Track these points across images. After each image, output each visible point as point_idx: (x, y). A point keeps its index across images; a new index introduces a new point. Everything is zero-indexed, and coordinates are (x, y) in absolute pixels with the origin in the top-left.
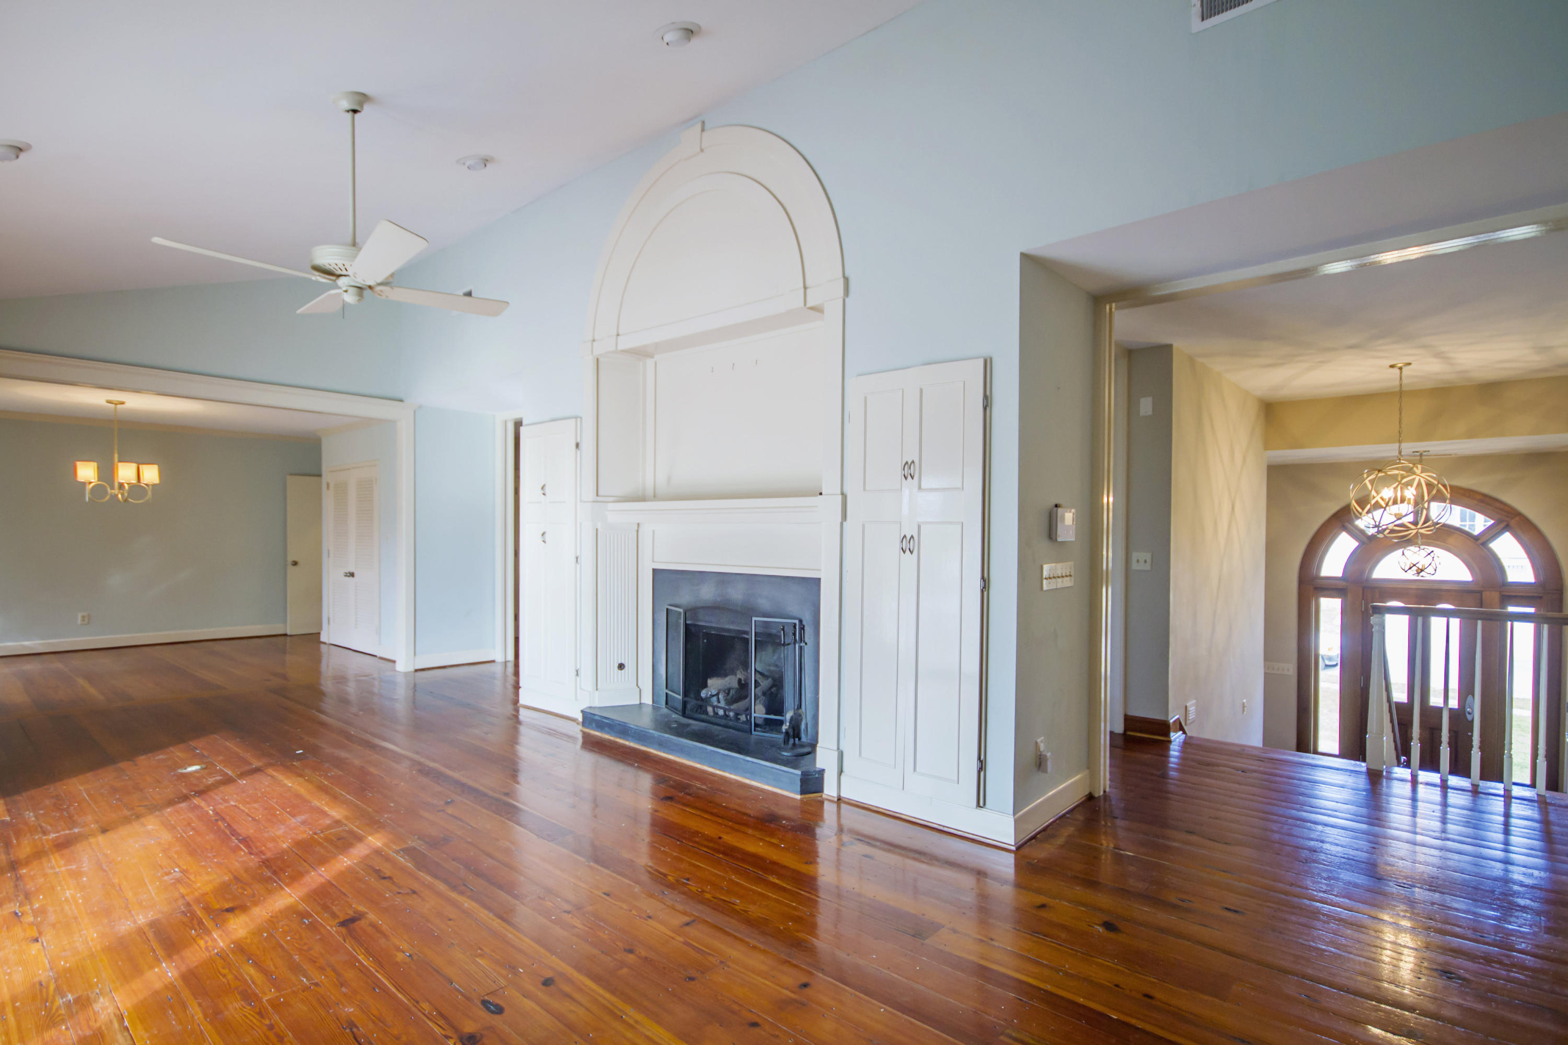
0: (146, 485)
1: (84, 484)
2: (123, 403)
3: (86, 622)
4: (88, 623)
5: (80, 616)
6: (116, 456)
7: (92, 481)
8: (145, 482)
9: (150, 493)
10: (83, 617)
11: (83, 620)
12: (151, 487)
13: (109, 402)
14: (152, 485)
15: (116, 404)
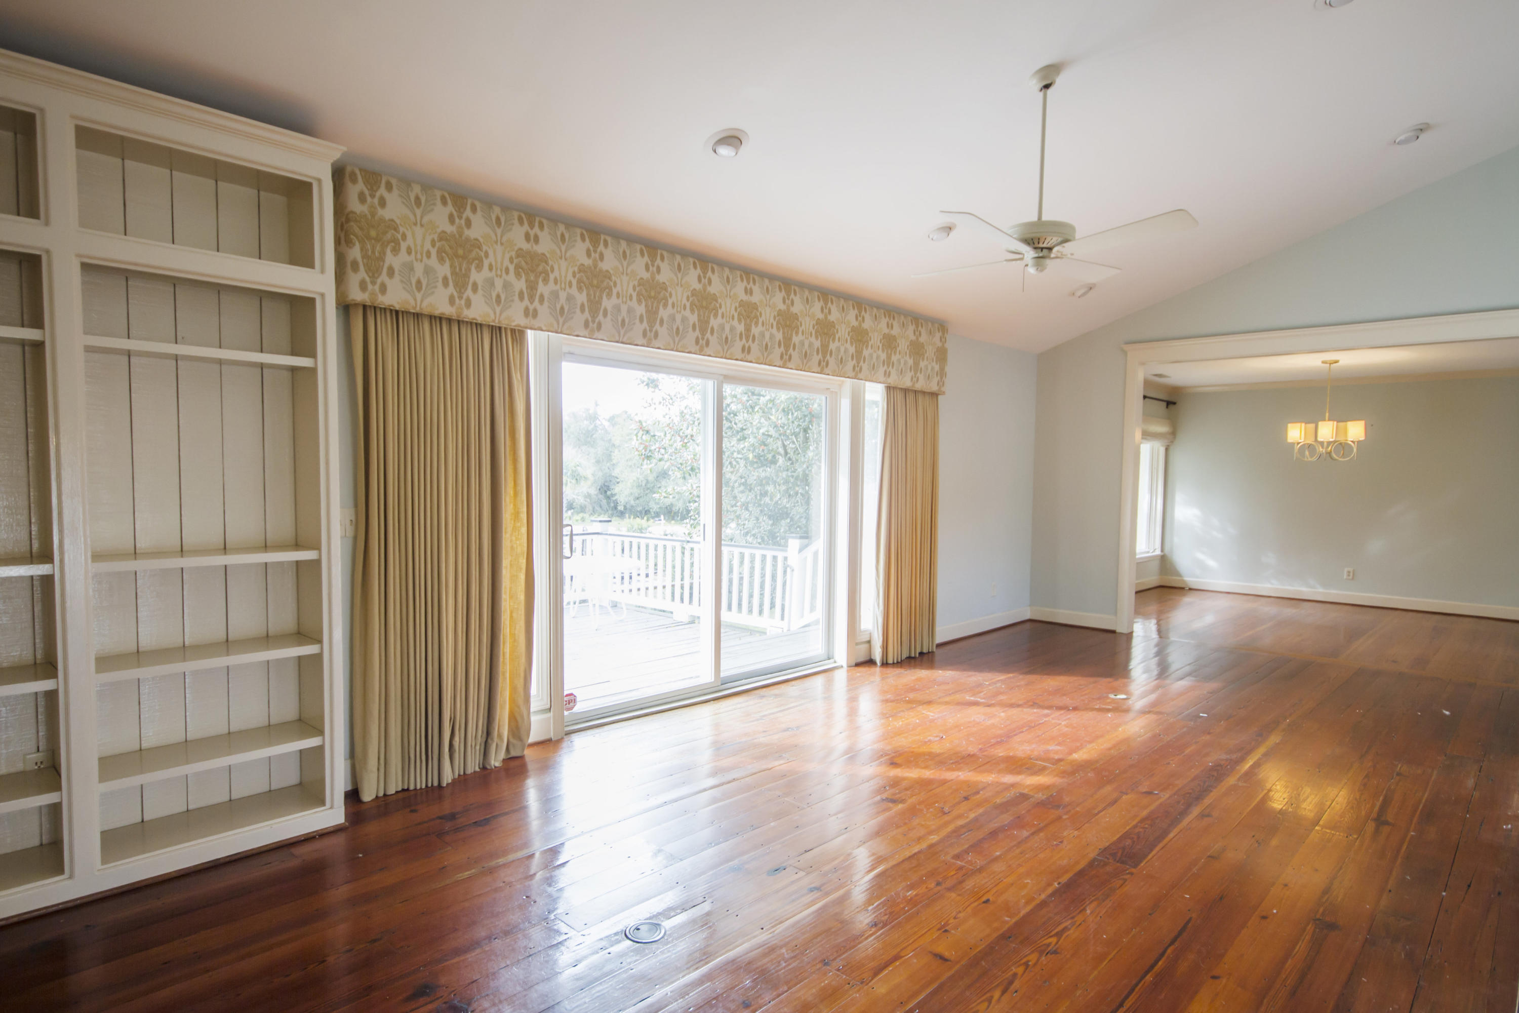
0: (1352, 441)
1: (1293, 444)
2: (1336, 362)
3: (1351, 577)
4: (1353, 579)
5: (1346, 570)
6: (1327, 415)
7: (1300, 441)
8: (1352, 440)
9: (1355, 450)
10: (1349, 572)
11: (1349, 575)
12: (1356, 443)
13: (1323, 362)
14: (1358, 442)
15: (1330, 364)
